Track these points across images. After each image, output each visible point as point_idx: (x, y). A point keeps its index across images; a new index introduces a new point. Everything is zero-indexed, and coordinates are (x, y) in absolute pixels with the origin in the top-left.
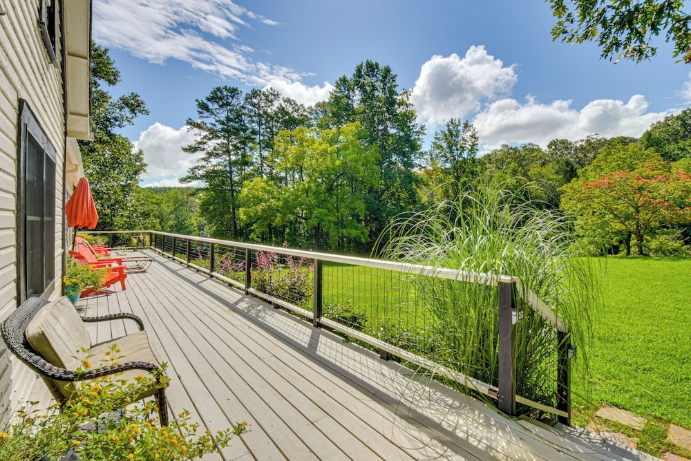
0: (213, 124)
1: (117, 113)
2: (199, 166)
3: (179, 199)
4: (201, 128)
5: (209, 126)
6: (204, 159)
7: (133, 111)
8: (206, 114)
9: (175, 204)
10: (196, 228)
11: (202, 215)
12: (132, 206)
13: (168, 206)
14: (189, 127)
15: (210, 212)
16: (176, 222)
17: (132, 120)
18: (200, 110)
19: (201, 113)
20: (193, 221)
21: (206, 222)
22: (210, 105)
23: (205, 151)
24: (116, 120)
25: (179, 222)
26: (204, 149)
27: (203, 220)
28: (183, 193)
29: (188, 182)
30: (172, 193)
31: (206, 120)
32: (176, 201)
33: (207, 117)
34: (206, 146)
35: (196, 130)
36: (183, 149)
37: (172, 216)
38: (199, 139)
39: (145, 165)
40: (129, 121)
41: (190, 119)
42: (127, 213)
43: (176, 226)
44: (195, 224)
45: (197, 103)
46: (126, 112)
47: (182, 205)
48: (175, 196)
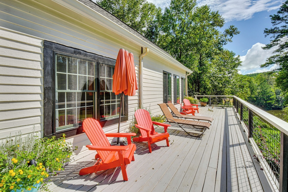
0: (284, 27)
1: (223, 38)
2: (274, 56)
3: (263, 79)
4: (275, 32)
5: (281, 29)
6: (278, 51)
7: (231, 35)
8: (278, 22)
9: (261, 81)
10: (274, 94)
11: (278, 86)
12: (233, 83)
13: (257, 82)
14: (266, 34)
15: (284, 84)
16: (261, 90)
17: (231, 40)
18: (274, 21)
19: (274, 22)
20: (272, 89)
21: (281, 90)
22: (281, 15)
23: (278, 45)
24: (223, 42)
25: (263, 90)
26: (277, 44)
27: (279, 89)
28: (265, 75)
29: (266, 66)
30: (259, 76)
31: (277, 26)
32: (261, 79)
33: (279, 23)
34: (279, 42)
35: (271, 35)
36: (262, 48)
37: (259, 87)
38: (273, 39)
39: (241, 62)
40: (230, 41)
41: (266, 29)
42: (231, 86)
43: (262, 92)
44: (274, 91)
45: (271, 18)
46: (228, 37)
47: (265, 81)
48: (260, 77)
